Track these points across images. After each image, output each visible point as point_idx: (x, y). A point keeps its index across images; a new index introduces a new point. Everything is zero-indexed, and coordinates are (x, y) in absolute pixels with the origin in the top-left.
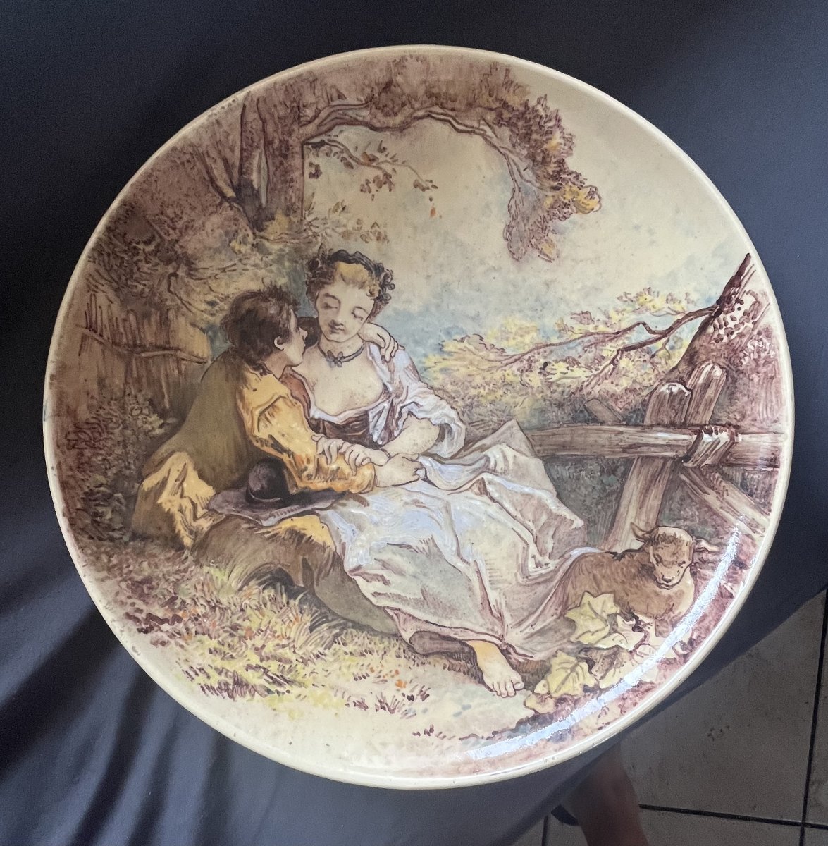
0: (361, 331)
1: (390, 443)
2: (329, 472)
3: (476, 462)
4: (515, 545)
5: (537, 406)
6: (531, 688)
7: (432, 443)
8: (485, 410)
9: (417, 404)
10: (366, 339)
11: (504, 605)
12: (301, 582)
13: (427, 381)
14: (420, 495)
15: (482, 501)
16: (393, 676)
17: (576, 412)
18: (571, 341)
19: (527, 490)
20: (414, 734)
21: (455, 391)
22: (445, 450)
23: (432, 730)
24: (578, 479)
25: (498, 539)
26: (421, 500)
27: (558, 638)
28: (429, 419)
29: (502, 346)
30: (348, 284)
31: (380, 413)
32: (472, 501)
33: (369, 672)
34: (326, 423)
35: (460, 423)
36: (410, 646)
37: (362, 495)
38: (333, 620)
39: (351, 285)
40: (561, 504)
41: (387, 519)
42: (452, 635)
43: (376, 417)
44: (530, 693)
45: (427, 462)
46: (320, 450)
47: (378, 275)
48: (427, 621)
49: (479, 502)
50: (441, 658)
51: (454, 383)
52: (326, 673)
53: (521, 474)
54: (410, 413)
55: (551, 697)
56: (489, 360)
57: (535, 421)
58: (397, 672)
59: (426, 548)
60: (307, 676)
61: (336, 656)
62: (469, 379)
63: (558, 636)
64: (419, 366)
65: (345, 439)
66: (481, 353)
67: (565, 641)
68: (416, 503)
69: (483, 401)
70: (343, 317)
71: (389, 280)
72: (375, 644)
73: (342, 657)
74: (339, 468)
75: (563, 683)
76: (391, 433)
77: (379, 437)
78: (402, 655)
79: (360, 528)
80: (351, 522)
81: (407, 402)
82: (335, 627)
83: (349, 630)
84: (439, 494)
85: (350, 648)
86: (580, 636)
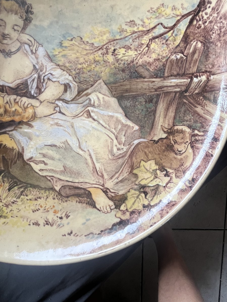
0: (19, 38)
1: (40, 95)
2: (11, 112)
3: (84, 102)
4: (107, 141)
5: (112, 71)
6: (118, 208)
7: (61, 94)
8: (86, 75)
9: (51, 74)
10: (22, 42)
11: (103, 170)
12: (2, 167)
13: (55, 62)
14: (58, 120)
15: (89, 121)
16: (52, 209)
17: (131, 73)
18: (126, 37)
19: (110, 114)
20: (63, 236)
21: (70, 66)
22: (68, 96)
23: (71, 233)
24: (134, 107)
25: (98, 139)
26: (59, 123)
27: (130, 183)
28: (59, 82)
29: (92, 42)
30: (8, 12)
31: (33, 80)
32: (85, 121)
33: (40, 208)
34: (7, 87)
35: (74, 83)
36: (59, 193)
37: (29, 122)
38: (20, 184)
39: (10, 13)
40: (127, 119)
41: (43, 133)
42: (80, 186)
43: (32, 83)
44: (118, 210)
45: (60, 103)
46: (5, 102)
47: (24, 7)
48: (67, 181)
49: (88, 122)
50: (75, 198)
51: (70, 62)
52: (18, 210)
53: (107, 106)
54: (49, 79)
55: (128, 211)
56: (86, 50)
57: (112, 80)
58: (54, 206)
59: (64, 146)
60: (8, 213)
61: (23, 202)
62: (76, 59)
63: (130, 182)
64: (51, 54)
65: (17, 95)
66: (82, 46)
67: (133, 184)
68: (57, 124)
69: (85, 70)
70: (8, 30)
71: (30, 9)
72: (42, 194)
73: (26, 202)
74: (16, 110)
75: (133, 204)
76: (40, 90)
77: (34, 92)
78: (56, 198)
79: (30, 139)
80: (25, 136)
81: (46, 74)
82: (21, 187)
83: (29, 189)
84: (68, 119)
85: (30, 197)
86: (140, 181)
